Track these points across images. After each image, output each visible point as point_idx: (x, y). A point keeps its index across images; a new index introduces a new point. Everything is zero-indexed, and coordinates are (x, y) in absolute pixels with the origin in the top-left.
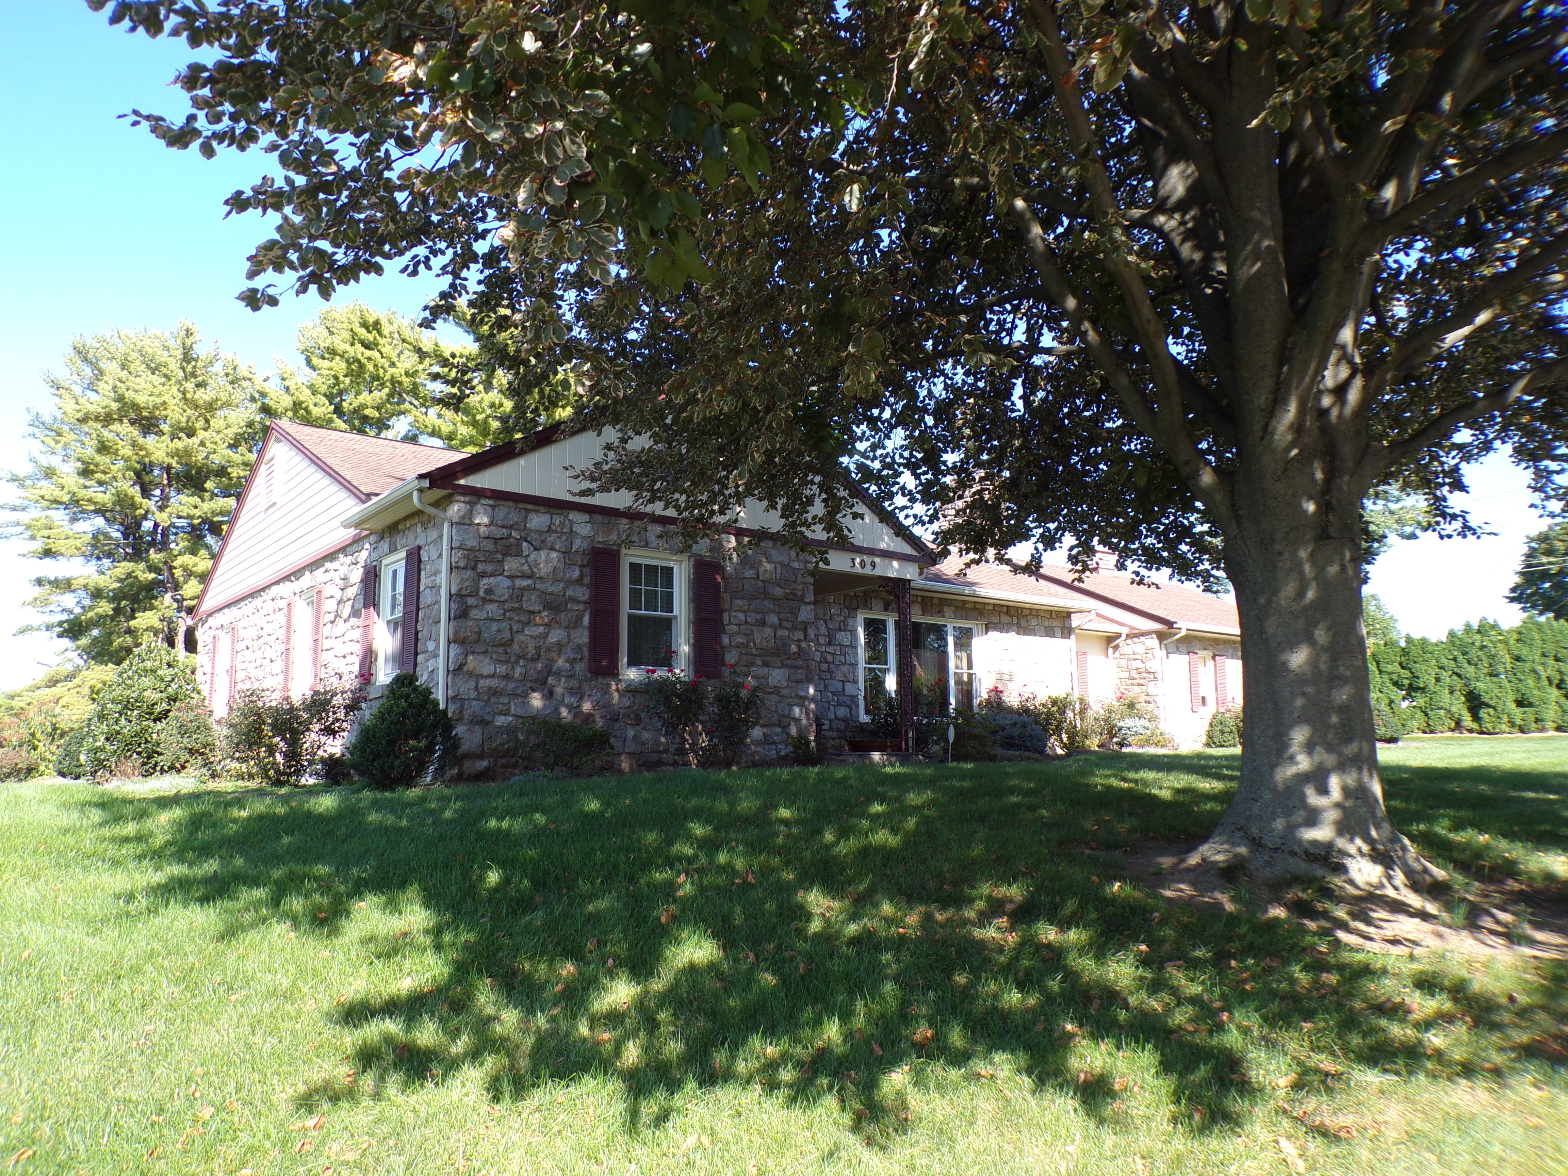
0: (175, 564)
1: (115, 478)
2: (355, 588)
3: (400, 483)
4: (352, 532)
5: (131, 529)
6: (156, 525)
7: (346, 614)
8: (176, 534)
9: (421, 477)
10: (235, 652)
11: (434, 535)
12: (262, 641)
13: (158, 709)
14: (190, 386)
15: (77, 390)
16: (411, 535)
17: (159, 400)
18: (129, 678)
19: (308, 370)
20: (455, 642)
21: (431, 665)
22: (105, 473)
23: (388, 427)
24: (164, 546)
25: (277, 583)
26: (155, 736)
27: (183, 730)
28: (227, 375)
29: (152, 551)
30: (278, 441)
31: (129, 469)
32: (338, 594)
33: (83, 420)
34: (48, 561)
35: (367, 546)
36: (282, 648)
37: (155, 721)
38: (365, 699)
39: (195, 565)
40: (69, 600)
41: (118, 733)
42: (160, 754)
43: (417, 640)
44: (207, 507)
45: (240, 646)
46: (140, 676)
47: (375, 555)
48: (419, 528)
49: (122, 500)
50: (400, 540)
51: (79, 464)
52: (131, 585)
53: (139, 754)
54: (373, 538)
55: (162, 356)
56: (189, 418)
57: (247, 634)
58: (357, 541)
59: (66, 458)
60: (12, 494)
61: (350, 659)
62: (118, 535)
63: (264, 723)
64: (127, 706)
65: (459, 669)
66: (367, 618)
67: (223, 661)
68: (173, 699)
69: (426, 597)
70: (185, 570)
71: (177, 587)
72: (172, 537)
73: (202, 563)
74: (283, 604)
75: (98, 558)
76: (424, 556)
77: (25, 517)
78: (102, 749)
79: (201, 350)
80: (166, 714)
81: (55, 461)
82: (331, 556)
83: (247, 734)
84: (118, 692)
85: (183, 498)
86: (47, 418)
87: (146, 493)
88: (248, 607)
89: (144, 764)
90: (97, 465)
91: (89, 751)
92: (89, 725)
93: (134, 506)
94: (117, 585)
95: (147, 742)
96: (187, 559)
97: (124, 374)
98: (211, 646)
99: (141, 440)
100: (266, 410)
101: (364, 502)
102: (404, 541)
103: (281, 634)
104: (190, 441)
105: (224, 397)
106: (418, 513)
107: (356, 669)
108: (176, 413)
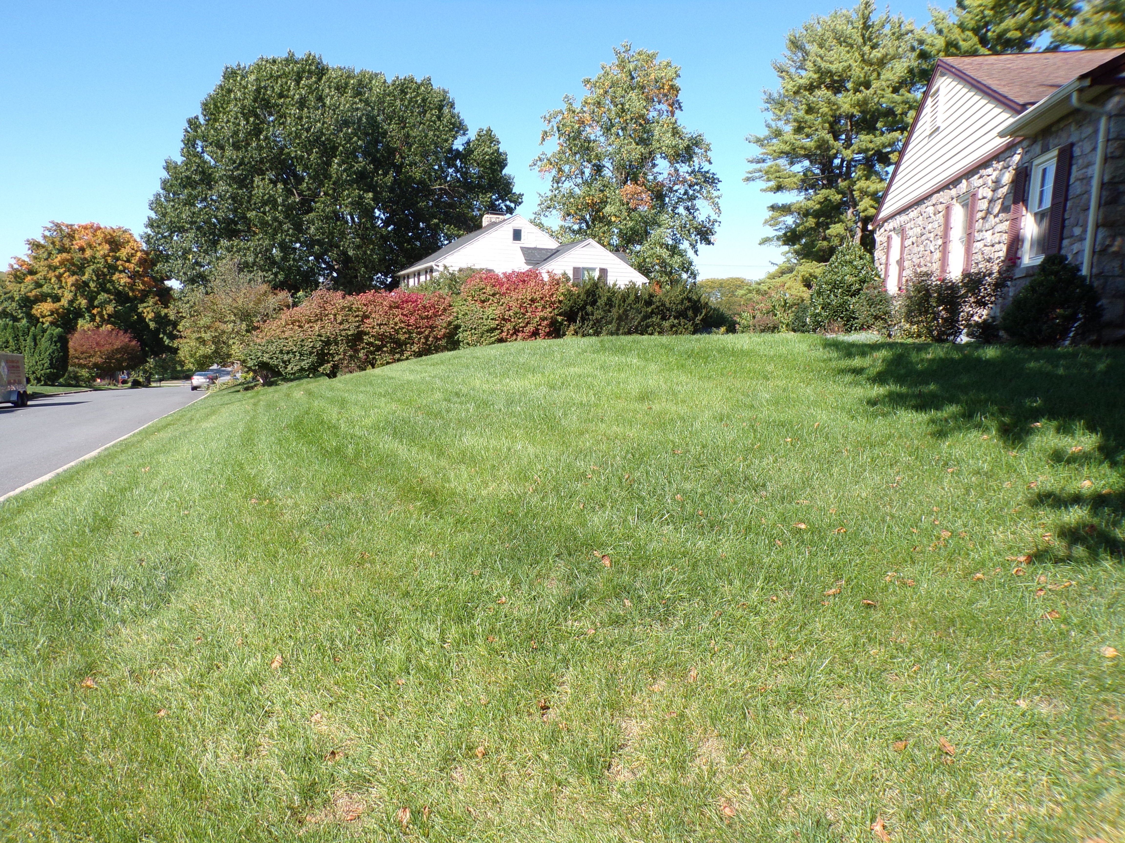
0: (855, 188)
1: (816, 130)
2: (1006, 188)
3: (1055, 90)
4: (1007, 139)
5: (827, 166)
6: (843, 161)
7: (996, 210)
8: (855, 166)
9: (1083, 77)
10: (903, 247)
11: (1090, 130)
12: (923, 238)
13: (854, 288)
14: (866, 49)
15: (793, 70)
16: (1064, 135)
17: (846, 64)
18: (836, 267)
19: (959, 11)
20: (1104, 225)
21: (1076, 248)
22: (810, 127)
23: (1029, 45)
24: (848, 175)
25: (938, 191)
26: (851, 306)
27: (871, 303)
28: (894, 34)
29: (839, 180)
30: (943, 75)
31: (824, 122)
32: (989, 194)
33: (796, 93)
34: (779, 193)
35: (1020, 151)
36: (940, 242)
37: (851, 296)
38: (1011, 279)
39: (869, 187)
40: (790, 220)
41: (829, 304)
42: (854, 318)
43: (1063, 227)
44: (879, 140)
45: (908, 242)
46: (843, 266)
47: (1027, 158)
48: (1073, 128)
49: (823, 146)
50: (1052, 141)
51: (796, 124)
52: (827, 206)
53: (842, 318)
54: (1025, 144)
55: (849, 30)
56: (866, 73)
57: (912, 233)
58: (1009, 149)
59: (787, 122)
60: (757, 151)
61: (997, 247)
62: (817, 171)
63: (931, 296)
64: (835, 286)
65: (1104, 251)
66: (1016, 211)
67: (895, 254)
68: (863, 281)
69: (1076, 188)
70: (861, 192)
71: (855, 204)
72: (853, 169)
73: (873, 185)
74: (940, 207)
75: (806, 190)
76: (1077, 151)
77: (765, 166)
78: (819, 315)
79: (876, 19)
80: (858, 291)
81: (781, 124)
82: (985, 164)
83: (919, 304)
84: (829, 277)
85: (862, 137)
86: (776, 95)
87: (836, 138)
88: (913, 213)
89: (845, 325)
90: (806, 122)
91: (812, 316)
92: (812, 299)
93: (829, 148)
94: (818, 207)
95: (847, 310)
96: (862, 184)
97: (822, 52)
98: (885, 244)
99: (833, 98)
100: (924, 55)
101: (1019, 113)
102: (1056, 141)
103: (940, 231)
104: (868, 92)
105: (892, 51)
106: (1076, 111)
107: (1002, 254)
108: (858, 72)
